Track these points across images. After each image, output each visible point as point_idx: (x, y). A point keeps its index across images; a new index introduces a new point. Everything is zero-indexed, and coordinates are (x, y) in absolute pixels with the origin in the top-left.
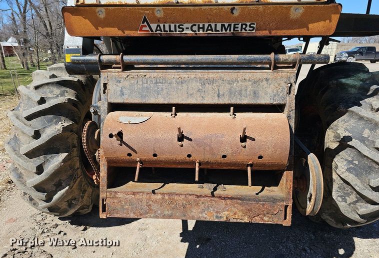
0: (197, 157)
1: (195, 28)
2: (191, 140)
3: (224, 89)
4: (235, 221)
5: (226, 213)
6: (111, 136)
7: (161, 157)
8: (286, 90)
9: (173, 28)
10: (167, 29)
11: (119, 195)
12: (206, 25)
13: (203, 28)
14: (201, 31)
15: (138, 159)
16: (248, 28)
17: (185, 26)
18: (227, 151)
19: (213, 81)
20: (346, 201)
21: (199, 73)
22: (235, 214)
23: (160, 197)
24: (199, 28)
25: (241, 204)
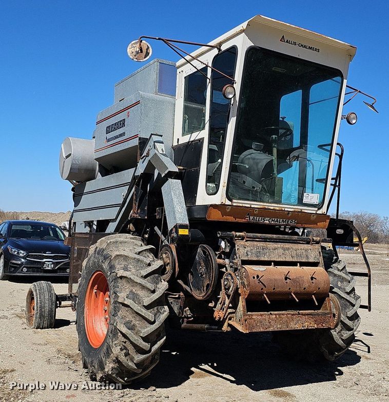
0: (293, 290)
1: (270, 220)
2: (290, 279)
3: (294, 253)
4: (311, 328)
5: (307, 323)
6: (254, 278)
7: (277, 290)
8: (319, 255)
9: (260, 220)
10: (257, 220)
11: (254, 317)
12: (276, 219)
13: (274, 221)
14: (273, 222)
15: (265, 292)
16: (293, 222)
17: (267, 219)
18: (306, 285)
19: (288, 249)
20: (336, 331)
21: (282, 245)
22: (311, 323)
23: (274, 316)
24: (272, 221)
25: (312, 318)
